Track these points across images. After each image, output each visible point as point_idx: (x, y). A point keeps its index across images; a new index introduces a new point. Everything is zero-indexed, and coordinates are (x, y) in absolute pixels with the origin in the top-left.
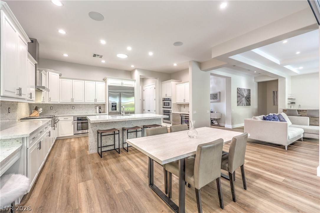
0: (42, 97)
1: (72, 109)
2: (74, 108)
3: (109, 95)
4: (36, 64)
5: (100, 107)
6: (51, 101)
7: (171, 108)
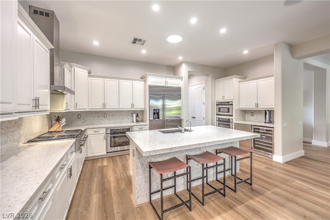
0: (65, 102)
1: (104, 118)
2: (106, 116)
3: (150, 98)
4: (51, 50)
5: (137, 114)
6: (78, 108)
7: (232, 116)
